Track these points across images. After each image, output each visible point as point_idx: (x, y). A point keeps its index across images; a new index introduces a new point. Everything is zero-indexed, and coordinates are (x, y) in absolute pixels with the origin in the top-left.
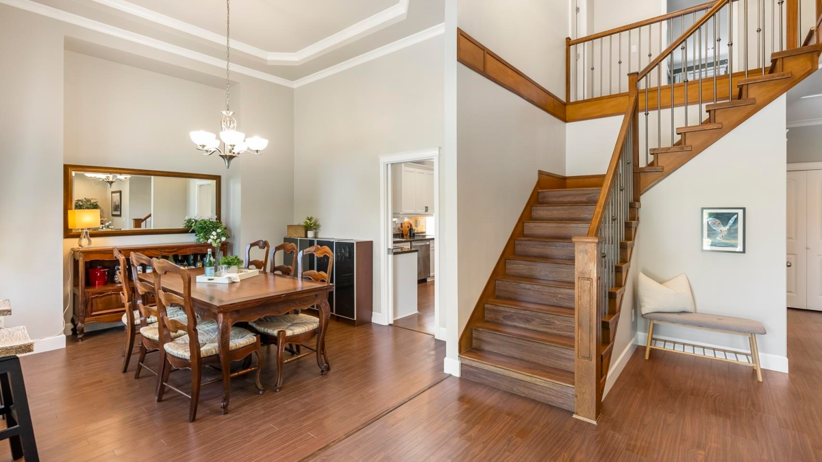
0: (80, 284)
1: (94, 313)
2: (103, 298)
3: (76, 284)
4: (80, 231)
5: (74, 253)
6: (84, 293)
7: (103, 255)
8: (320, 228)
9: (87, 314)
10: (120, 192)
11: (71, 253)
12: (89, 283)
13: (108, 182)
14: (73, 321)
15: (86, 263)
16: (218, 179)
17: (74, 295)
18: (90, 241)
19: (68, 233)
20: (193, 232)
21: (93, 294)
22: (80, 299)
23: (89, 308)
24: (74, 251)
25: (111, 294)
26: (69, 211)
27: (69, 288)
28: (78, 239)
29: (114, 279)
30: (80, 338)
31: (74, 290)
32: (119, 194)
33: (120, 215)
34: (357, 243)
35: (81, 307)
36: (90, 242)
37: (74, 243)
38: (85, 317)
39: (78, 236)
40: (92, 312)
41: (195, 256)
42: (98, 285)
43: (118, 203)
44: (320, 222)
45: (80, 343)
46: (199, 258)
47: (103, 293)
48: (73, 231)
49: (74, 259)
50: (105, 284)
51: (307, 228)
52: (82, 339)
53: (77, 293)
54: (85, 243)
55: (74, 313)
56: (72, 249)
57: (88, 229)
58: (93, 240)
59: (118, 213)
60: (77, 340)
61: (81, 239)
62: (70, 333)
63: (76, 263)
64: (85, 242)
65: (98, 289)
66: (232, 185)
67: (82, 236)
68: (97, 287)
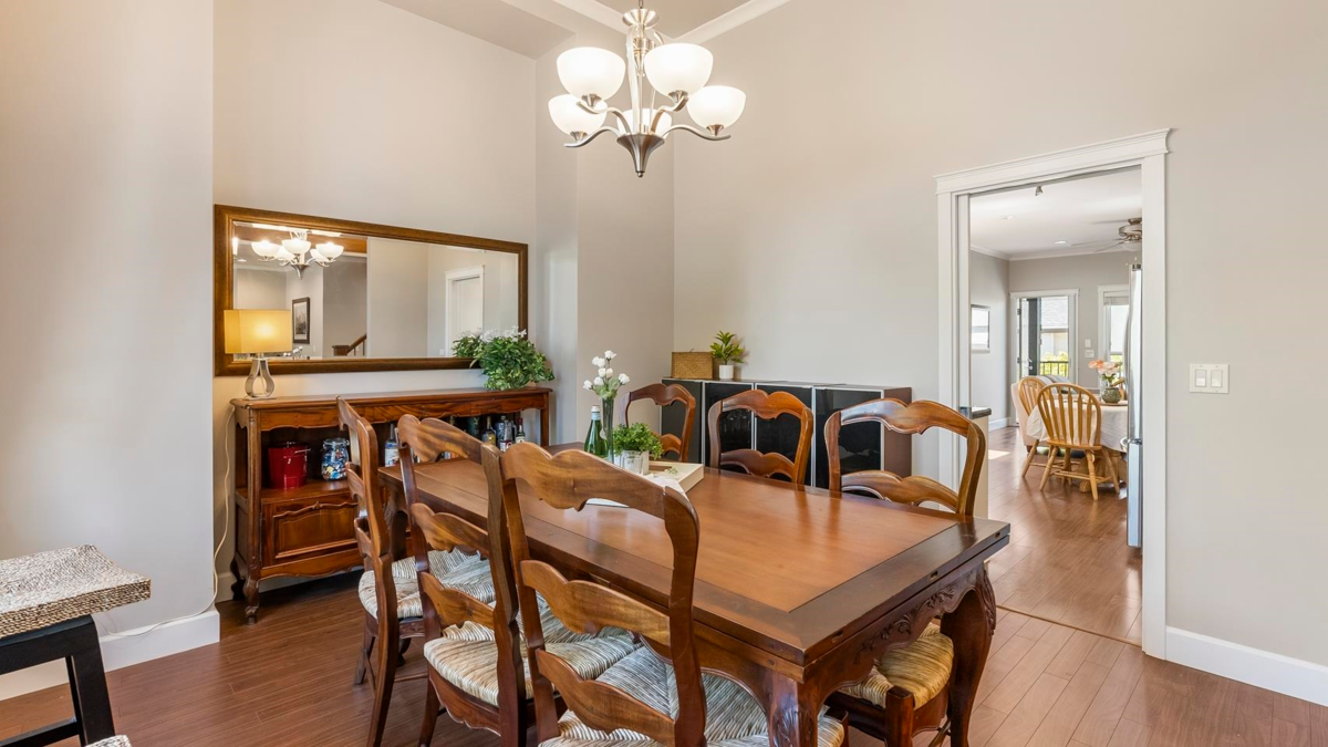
0: (250, 485)
1: (280, 555)
2: (301, 519)
3: (241, 483)
4: (250, 359)
5: (236, 410)
6: (260, 507)
7: (300, 416)
8: (746, 359)
9: (266, 558)
10: (308, 300)
11: (230, 409)
12: (269, 482)
13: (297, 266)
14: (234, 568)
15: (263, 434)
16: (521, 249)
17: (237, 507)
18: (270, 382)
19: (224, 365)
20: (477, 366)
21: (279, 510)
22: (251, 523)
23: (271, 543)
24: (237, 407)
25: (317, 510)
26: (225, 312)
27: (227, 491)
28: (243, 380)
29: (320, 471)
30: (252, 616)
31: (236, 496)
32: (305, 303)
33: (307, 342)
34: (885, 391)
35: (251, 541)
36: (270, 384)
37: (236, 387)
38: (263, 564)
39: (244, 371)
40: (276, 553)
41: (482, 419)
42: (289, 486)
43: (303, 319)
44: (746, 345)
45: (252, 626)
46: (489, 423)
47: (301, 507)
48: (235, 360)
49: (238, 426)
50: (303, 483)
51: (718, 358)
52: (256, 618)
53: (243, 505)
54: (260, 389)
55: (237, 550)
56: (232, 402)
57: (266, 354)
58: (278, 380)
59: (304, 337)
60: (244, 620)
61: (251, 378)
62: (229, 596)
63: (241, 433)
64: (259, 385)
65: (287, 495)
66: (552, 264)
67: (254, 372)
68: (286, 492)
